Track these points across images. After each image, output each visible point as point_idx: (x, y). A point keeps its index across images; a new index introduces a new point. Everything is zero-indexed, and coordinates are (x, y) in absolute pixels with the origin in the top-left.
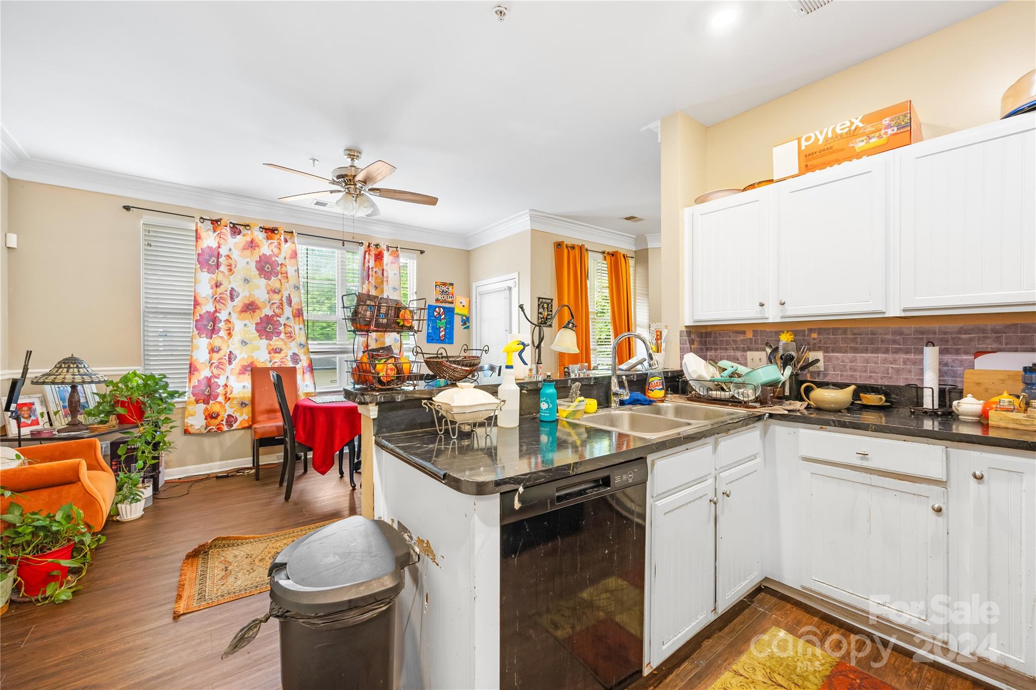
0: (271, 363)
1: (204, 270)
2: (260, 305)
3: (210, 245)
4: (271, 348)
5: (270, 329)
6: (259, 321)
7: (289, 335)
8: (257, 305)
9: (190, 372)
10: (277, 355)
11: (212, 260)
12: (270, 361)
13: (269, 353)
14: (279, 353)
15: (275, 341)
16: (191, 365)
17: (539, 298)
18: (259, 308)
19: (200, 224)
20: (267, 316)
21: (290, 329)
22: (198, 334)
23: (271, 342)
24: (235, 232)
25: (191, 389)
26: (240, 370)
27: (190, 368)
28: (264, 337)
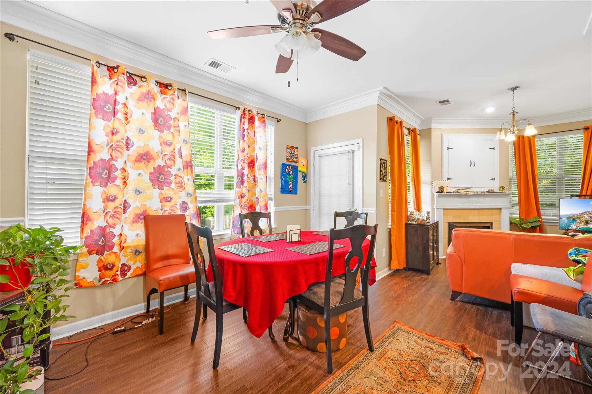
0: (163, 211)
1: (99, 116)
2: (154, 155)
3: (106, 92)
4: (163, 196)
5: (162, 179)
6: (153, 171)
7: (179, 185)
8: (152, 156)
9: (83, 222)
10: (167, 203)
11: (107, 107)
12: (162, 210)
13: (161, 202)
14: (170, 201)
15: (166, 190)
16: (83, 214)
17: (381, 159)
18: (153, 159)
19: (96, 68)
20: (159, 166)
21: (181, 179)
22: (92, 182)
23: (162, 192)
24: (131, 82)
25: (84, 240)
26: (134, 219)
27: (83, 217)
28: (156, 186)
